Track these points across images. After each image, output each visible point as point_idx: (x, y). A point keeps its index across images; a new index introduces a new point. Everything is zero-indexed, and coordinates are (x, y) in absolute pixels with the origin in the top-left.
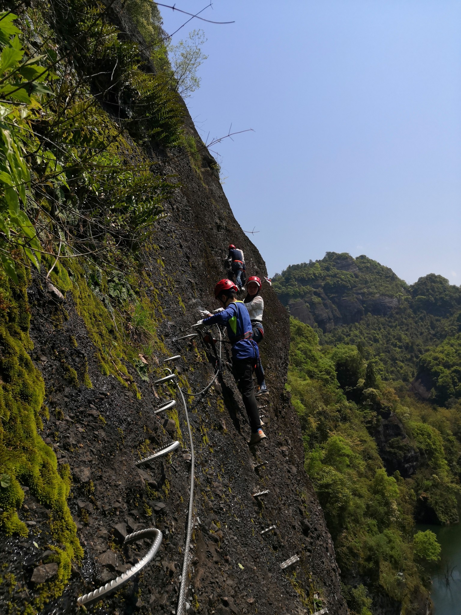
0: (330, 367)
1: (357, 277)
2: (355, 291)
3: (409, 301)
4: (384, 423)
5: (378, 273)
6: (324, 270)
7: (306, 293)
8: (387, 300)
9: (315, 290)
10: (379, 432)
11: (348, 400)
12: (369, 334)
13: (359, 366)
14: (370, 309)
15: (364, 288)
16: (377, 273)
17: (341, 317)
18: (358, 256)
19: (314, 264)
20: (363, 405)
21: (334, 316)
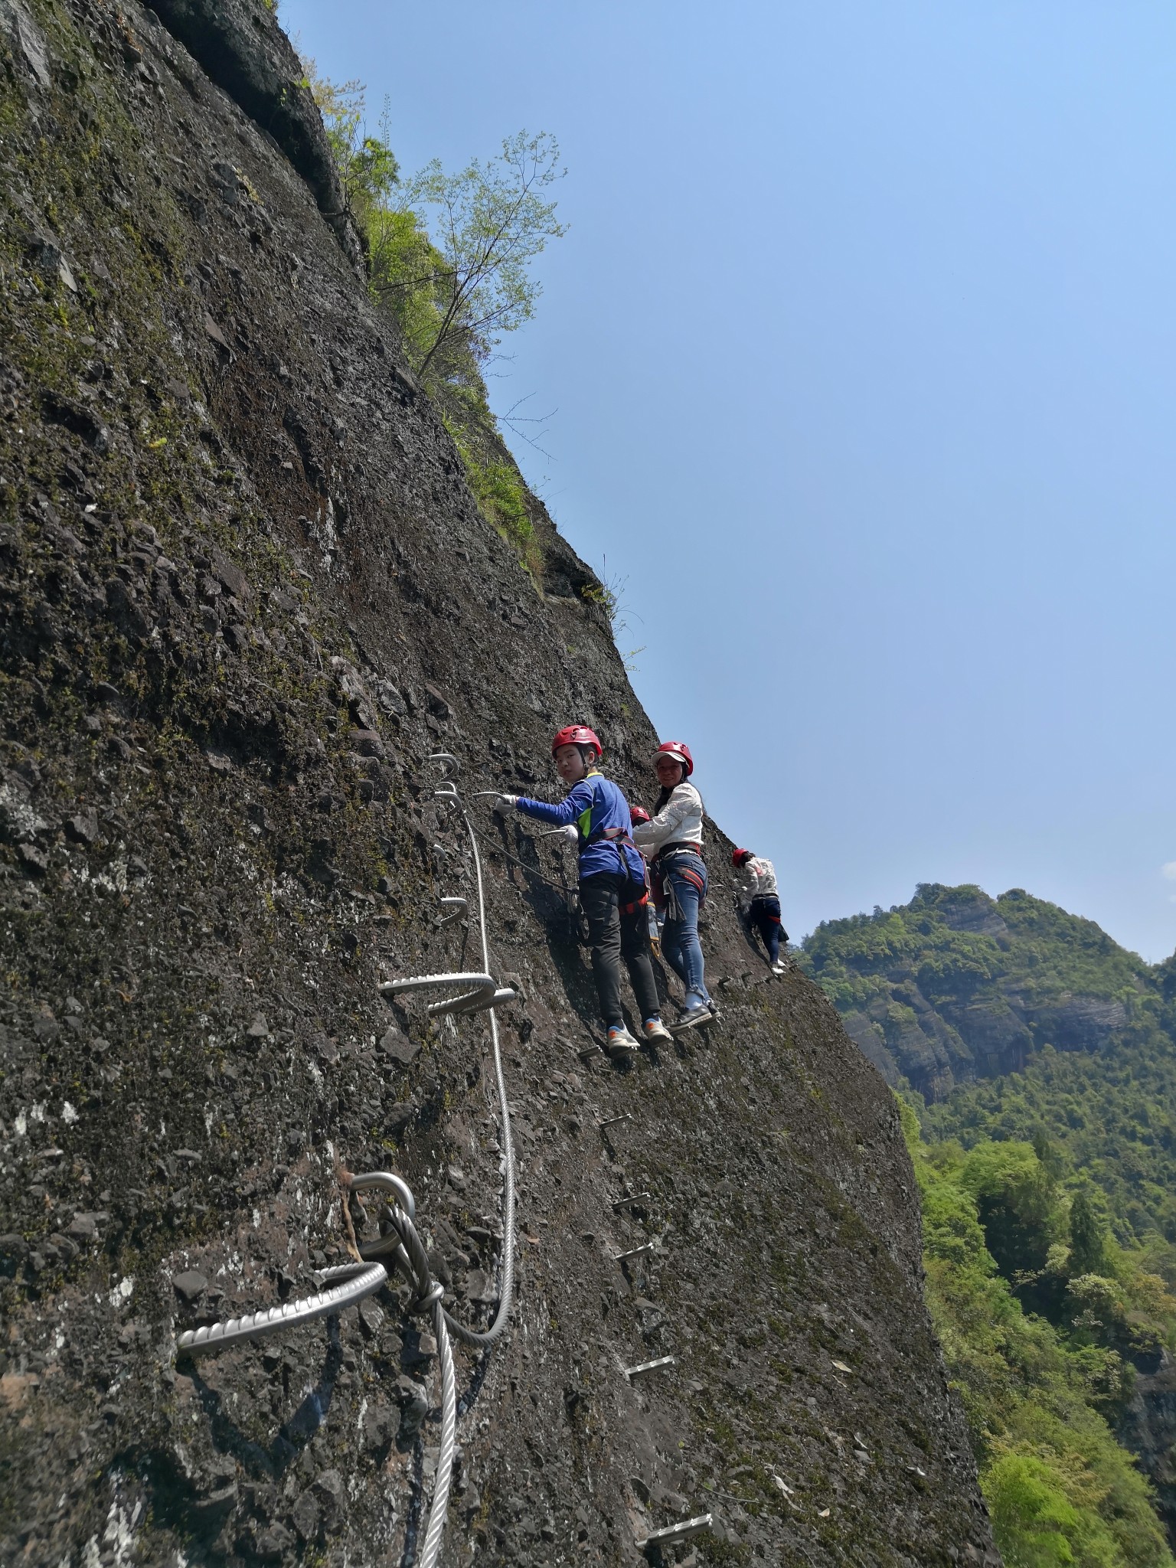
0: (963, 1209)
1: (1005, 947)
2: (1002, 986)
3: (1155, 1010)
4: (1145, 1388)
5: (1061, 936)
6: (914, 931)
7: (870, 997)
8: (1094, 1007)
9: (894, 986)
10: (1133, 1417)
11: (1026, 1313)
12: (1055, 1103)
13: (1048, 1205)
14: (1050, 1034)
15: (1028, 975)
16: (1058, 935)
17: (972, 1057)
18: (1003, 892)
19: (887, 916)
20: (1073, 1329)
21: (952, 1056)
